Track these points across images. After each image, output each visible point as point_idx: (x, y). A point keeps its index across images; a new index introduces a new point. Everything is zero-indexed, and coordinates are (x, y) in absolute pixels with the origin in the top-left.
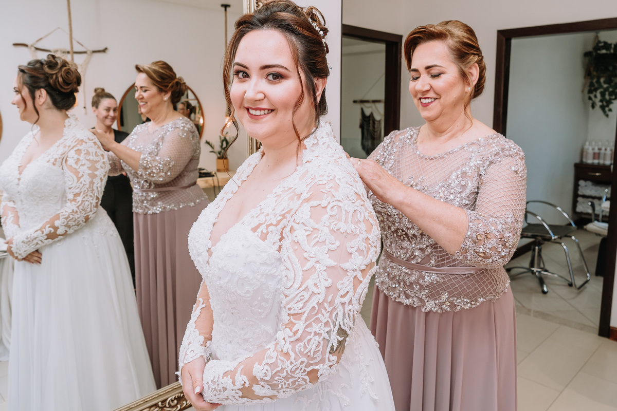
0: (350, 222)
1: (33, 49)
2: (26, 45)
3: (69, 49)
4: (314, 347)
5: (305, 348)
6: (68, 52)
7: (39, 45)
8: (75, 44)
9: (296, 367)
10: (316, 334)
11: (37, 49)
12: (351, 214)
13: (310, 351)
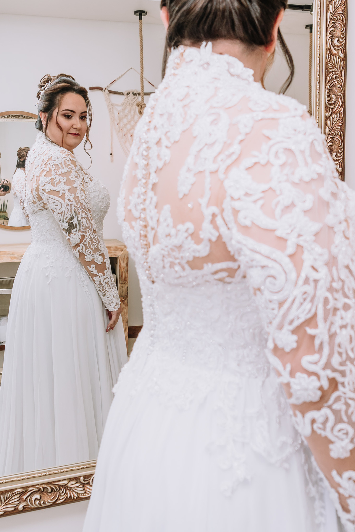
0: (65, 167)
1: (107, 92)
2: (100, 89)
3: (139, 90)
4: (86, 223)
5: (84, 226)
6: (139, 94)
7: (112, 88)
8: (146, 83)
9: (89, 236)
10: (82, 218)
11: (111, 92)
12: (63, 163)
13: (86, 226)
